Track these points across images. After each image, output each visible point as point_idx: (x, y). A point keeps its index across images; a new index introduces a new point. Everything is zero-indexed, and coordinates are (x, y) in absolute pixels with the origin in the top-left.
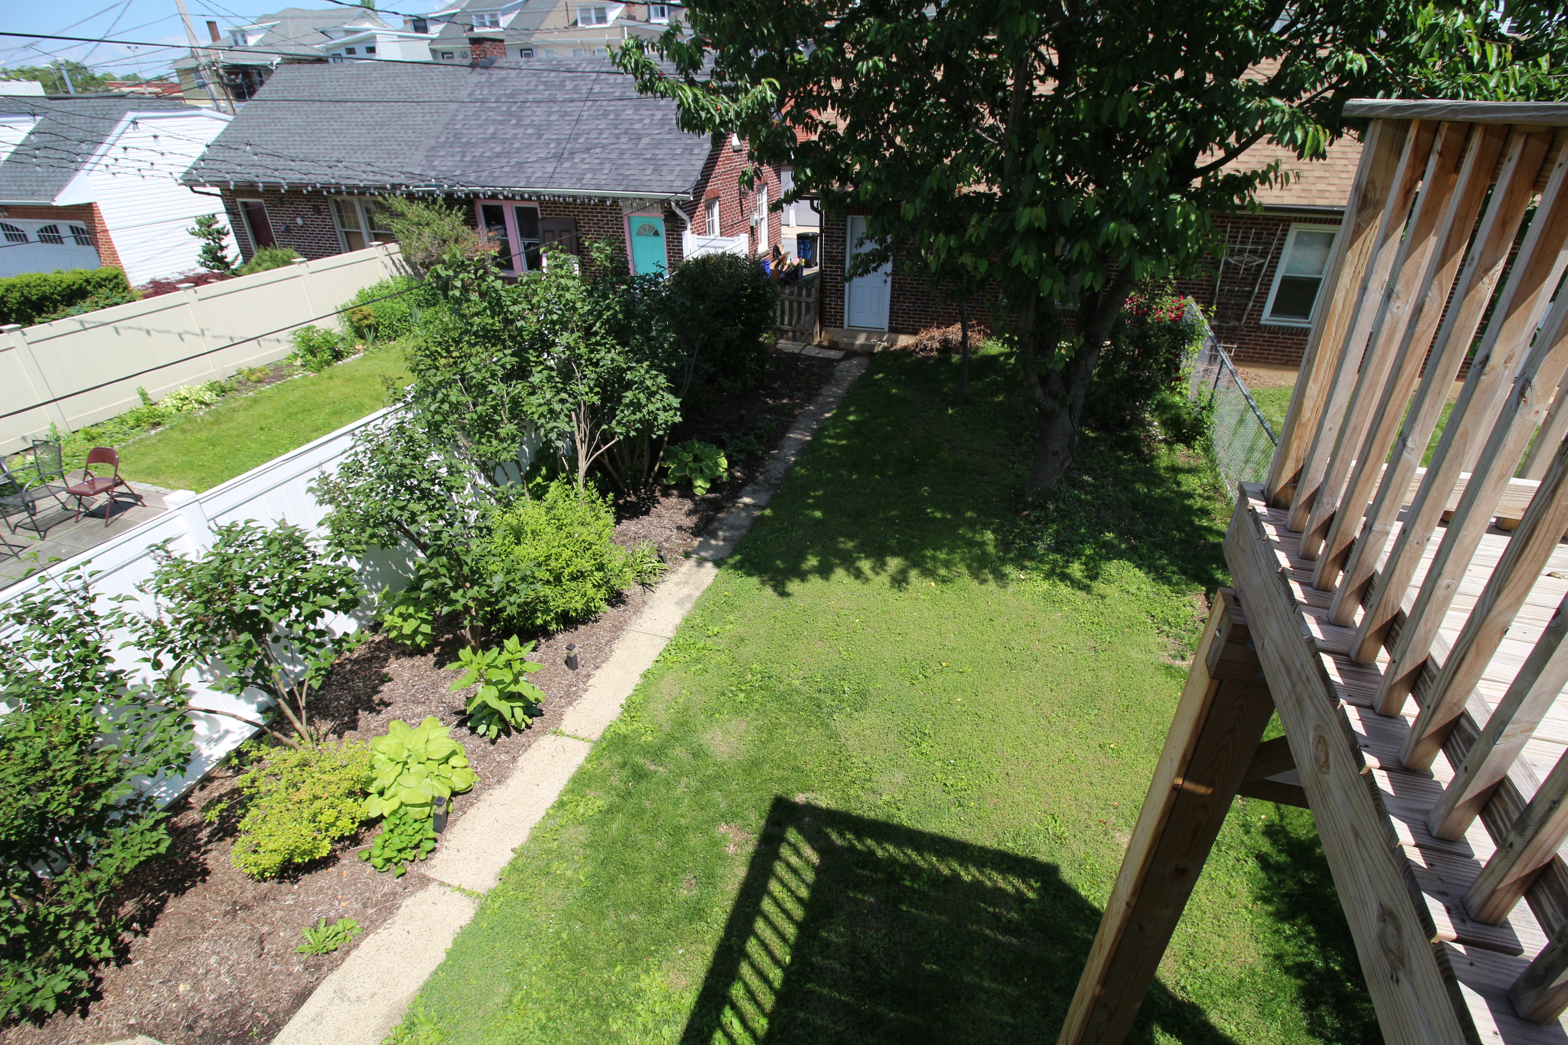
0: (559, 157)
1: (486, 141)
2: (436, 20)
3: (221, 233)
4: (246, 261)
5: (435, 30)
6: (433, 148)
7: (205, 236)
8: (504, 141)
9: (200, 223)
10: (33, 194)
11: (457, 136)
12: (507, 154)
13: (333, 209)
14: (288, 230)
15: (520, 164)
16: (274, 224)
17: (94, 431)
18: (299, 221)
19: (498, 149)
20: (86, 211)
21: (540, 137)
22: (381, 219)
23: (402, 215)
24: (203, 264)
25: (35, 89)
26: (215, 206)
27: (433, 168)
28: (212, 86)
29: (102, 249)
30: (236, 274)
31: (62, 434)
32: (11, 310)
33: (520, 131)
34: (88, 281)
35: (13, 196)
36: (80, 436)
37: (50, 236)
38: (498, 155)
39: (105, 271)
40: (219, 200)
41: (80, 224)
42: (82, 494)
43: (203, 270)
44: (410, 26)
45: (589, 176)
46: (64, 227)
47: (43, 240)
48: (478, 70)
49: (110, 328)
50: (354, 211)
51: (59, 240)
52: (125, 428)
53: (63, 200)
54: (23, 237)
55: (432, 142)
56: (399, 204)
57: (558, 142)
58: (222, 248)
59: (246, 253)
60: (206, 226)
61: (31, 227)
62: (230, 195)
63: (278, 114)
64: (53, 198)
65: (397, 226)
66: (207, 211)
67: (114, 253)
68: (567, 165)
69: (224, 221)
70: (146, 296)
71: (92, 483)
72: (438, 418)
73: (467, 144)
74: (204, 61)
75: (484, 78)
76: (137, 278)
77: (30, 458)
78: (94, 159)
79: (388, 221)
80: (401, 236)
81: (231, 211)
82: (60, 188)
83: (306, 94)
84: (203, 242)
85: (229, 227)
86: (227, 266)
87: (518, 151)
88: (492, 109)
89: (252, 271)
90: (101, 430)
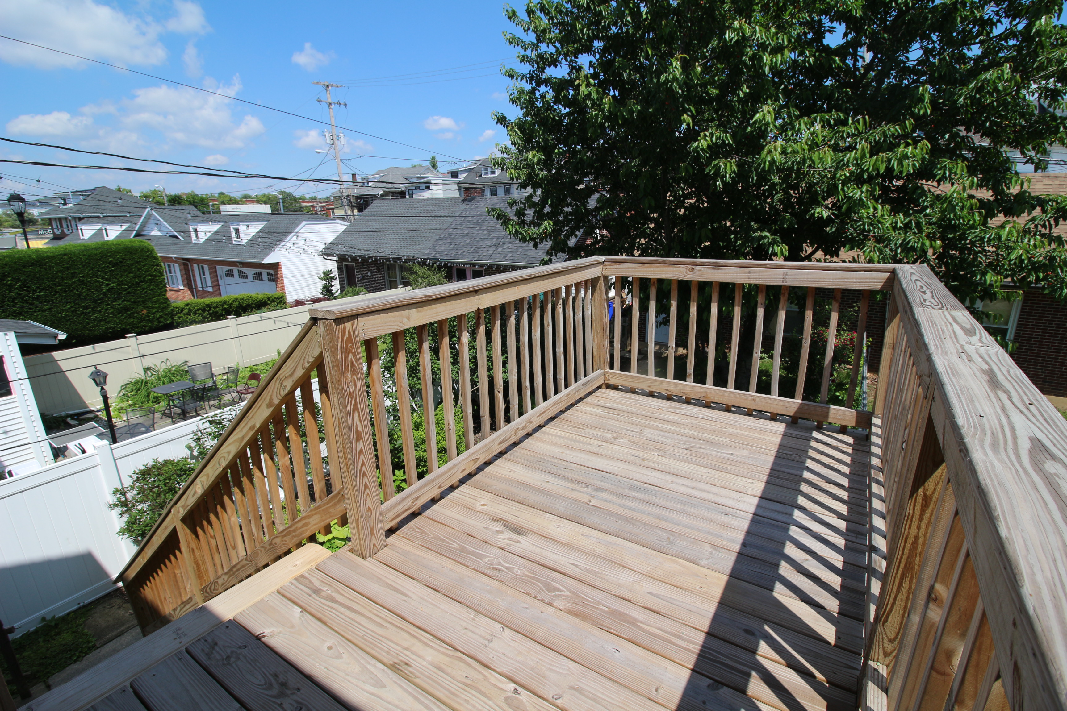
0: (497, 246)
1: (463, 237)
2: (463, 172)
3: (333, 278)
4: (341, 292)
5: (461, 177)
6: (437, 240)
7: (325, 280)
8: (471, 237)
9: (324, 273)
10: (255, 257)
11: (450, 235)
12: (471, 244)
13: (386, 269)
14: (363, 278)
15: (477, 249)
16: (358, 275)
17: (254, 368)
18: (369, 274)
19: (468, 241)
20: (275, 267)
21: (489, 235)
22: (405, 274)
23: (416, 273)
24: (321, 293)
25: (267, 209)
26: (332, 266)
27: (435, 250)
28: (346, 207)
29: (279, 283)
30: (335, 298)
31: (240, 368)
32: (233, 310)
33: (480, 232)
34: (269, 299)
35: (246, 258)
36: (248, 369)
37: (258, 277)
38: (467, 244)
39: (277, 294)
40: (335, 263)
41: (272, 272)
42: (242, 393)
43: (321, 296)
44: (450, 175)
45: (510, 255)
46: (264, 272)
47: (254, 278)
48: (466, 202)
49: (272, 321)
50: (395, 270)
51: (261, 279)
52: (268, 368)
53: (267, 261)
54: (246, 277)
55: (437, 238)
56: (416, 268)
57: (498, 238)
58: (332, 286)
59: (342, 288)
60: (327, 276)
61: (250, 272)
62: (341, 260)
63: (370, 223)
64: (263, 259)
65: (412, 278)
66: (327, 269)
67: (283, 286)
68: (500, 249)
69: (335, 273)
70: (291, 307)
71: (247, 390)
72: (389, 364)
73: (453, 239)
74: (345, 194)
75: (468, 207)
76: (290, 299)
77: (225, 377)
78: (283, 244)
79: (408, 276)
80: (413, 283)
81: (339, 268)
82: (267, 255)
83: (384, 214)
84: (324, 282)
85: (337, 276)
86: (333, 294)
87: (477, 242)
88: (469, 222)
89: (342, 297)
90: (257, 367)
